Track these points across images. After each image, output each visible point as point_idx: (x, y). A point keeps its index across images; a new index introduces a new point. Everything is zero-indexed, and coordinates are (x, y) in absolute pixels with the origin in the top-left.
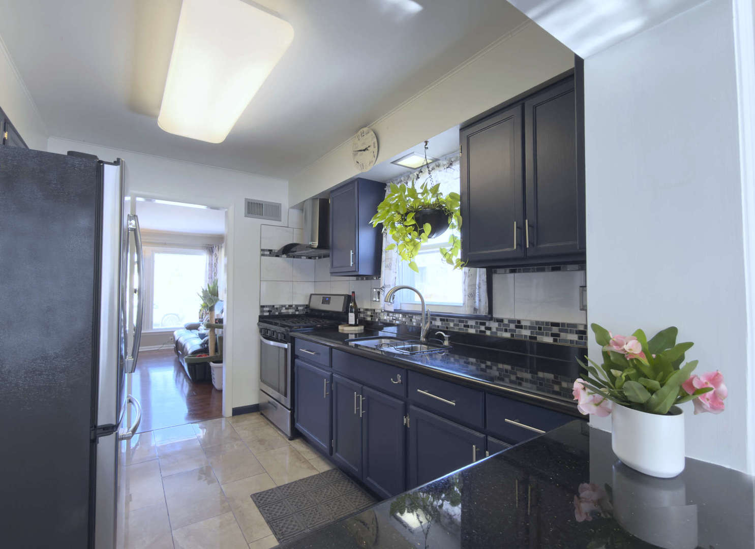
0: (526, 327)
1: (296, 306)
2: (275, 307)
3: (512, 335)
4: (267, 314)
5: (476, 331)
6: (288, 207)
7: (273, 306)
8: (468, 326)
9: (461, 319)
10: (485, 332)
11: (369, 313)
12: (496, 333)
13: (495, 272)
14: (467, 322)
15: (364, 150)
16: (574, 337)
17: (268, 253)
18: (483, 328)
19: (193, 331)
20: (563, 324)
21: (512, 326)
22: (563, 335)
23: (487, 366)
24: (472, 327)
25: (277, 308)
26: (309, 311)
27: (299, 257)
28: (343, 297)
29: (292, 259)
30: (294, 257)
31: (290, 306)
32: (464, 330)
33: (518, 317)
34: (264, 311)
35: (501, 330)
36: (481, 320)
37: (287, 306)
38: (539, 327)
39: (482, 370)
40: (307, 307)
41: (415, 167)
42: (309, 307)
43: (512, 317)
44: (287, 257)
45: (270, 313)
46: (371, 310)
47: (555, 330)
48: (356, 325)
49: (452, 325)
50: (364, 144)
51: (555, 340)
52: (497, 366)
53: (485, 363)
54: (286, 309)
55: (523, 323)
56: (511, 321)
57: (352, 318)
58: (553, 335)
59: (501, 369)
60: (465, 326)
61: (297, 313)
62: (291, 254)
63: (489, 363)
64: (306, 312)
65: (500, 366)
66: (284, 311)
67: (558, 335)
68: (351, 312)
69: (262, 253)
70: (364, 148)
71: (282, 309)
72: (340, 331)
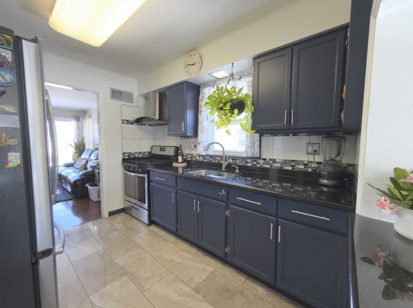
0: (278, 163)
1: (143, 152)
2: (132, 153)
3: (271, 166)
4: (127, 157)
5: (252, 165)
6: (137, 96)
7: (131, 153)
8: (247, 162)
9: (243, 159)
10: (256, 165)
11: (189, 156)
12: (262, 165)
13: (263, 136)
14: (247, 160)
15: (192, 65)
16: (302, 167)
17: (126, 122)
18: (255, 163)
19: (69, 167)
20: (297, 161)
21: (271, 162)
22: (297, 166)
23: (257, 182)
24: (249, 163)
25: (133, 154)
26: (151, 155)
27: (145, 125)
28: (174, 148)
29: (140, 126)
30: (141, 125)
31: (140, 153)
32: (246, 164)
33: (274, 158)
34: (125, 156)
35: (265, 164)
36: (254, 159)
37: (139, 153)
38: (285, 162)
39: (255, 183)
40: (150, 153)
41: (220, 78)
42: (151, 153)
43: (271, 158)
44: (138, 125)
45: (128, 157)
46: (191, 154)
47: (293, 163)
48: (182, 163)
49: (238, 162)
50: (192, 61)
51: (293, 168)
52: (262, 181)
53: (256, 180)
54: (138, 154)
55: (277, 161)
56: (270, 160)
57: (180, 159)
58: (292, 166)
59: (264, 182)
60: (245, 162)
61: (144, 156)
62: (140, 123)
63: (258, 180)
64: (149, 156)
65: (264, 181)
66: (137, 155)
67: (294, 166)
68: (180, 156)
69: (122, 122)
70: (192, 64)
71: (136, 154)
72: (173, 166)
